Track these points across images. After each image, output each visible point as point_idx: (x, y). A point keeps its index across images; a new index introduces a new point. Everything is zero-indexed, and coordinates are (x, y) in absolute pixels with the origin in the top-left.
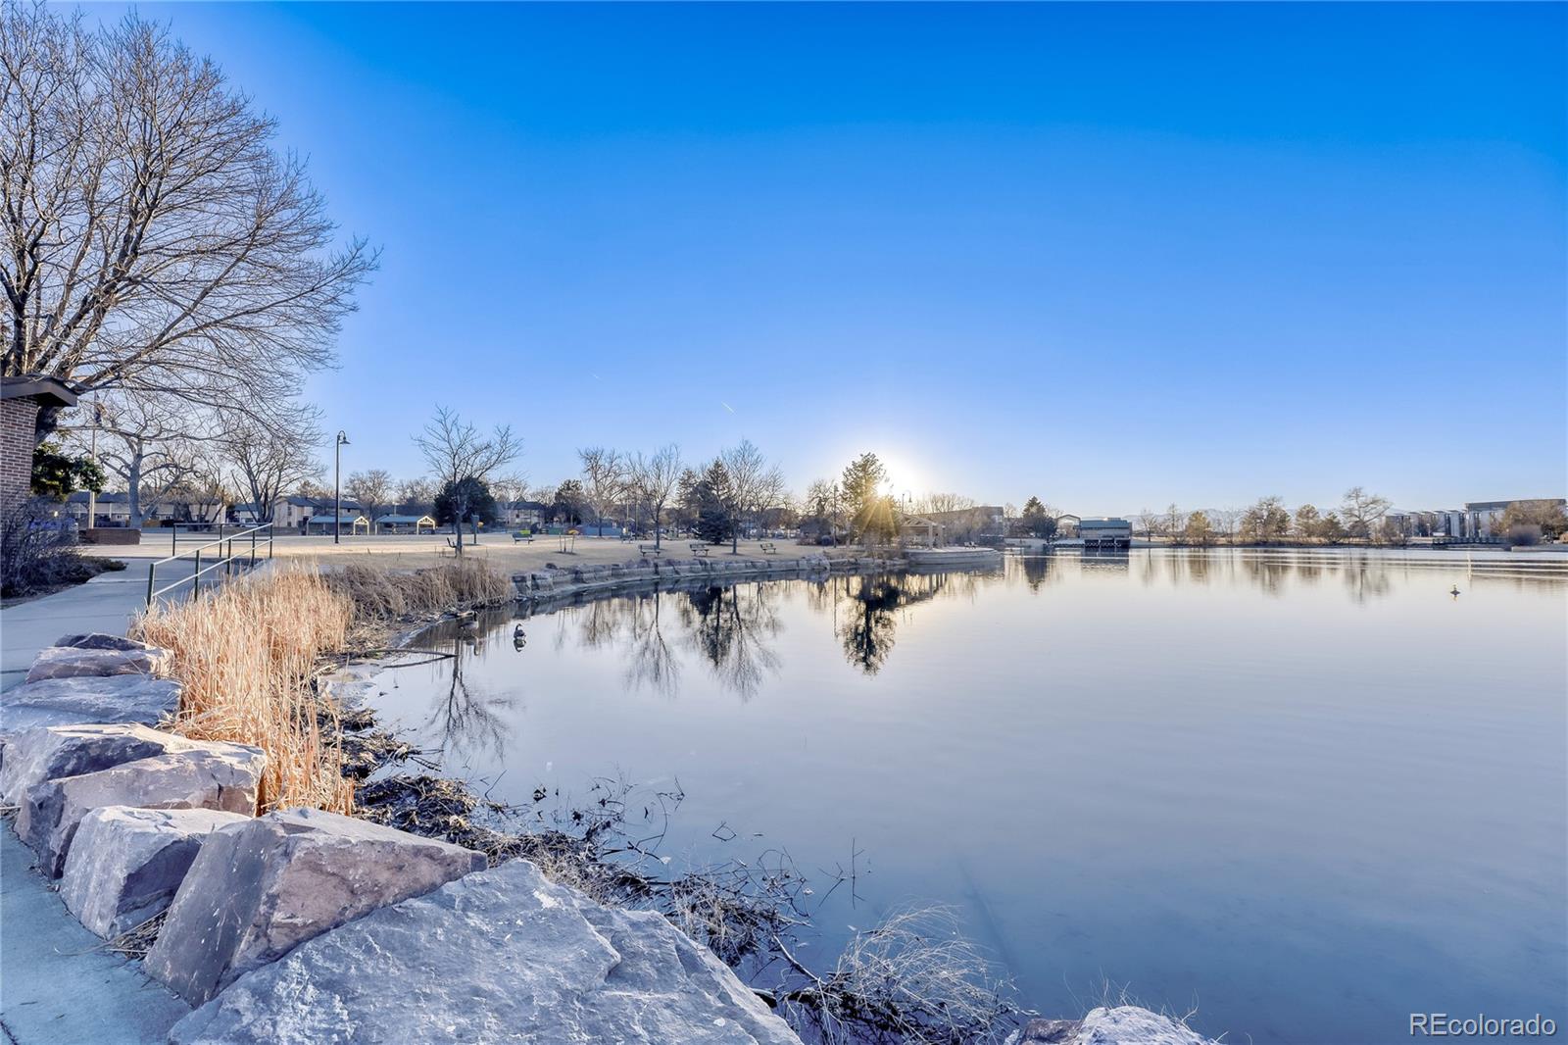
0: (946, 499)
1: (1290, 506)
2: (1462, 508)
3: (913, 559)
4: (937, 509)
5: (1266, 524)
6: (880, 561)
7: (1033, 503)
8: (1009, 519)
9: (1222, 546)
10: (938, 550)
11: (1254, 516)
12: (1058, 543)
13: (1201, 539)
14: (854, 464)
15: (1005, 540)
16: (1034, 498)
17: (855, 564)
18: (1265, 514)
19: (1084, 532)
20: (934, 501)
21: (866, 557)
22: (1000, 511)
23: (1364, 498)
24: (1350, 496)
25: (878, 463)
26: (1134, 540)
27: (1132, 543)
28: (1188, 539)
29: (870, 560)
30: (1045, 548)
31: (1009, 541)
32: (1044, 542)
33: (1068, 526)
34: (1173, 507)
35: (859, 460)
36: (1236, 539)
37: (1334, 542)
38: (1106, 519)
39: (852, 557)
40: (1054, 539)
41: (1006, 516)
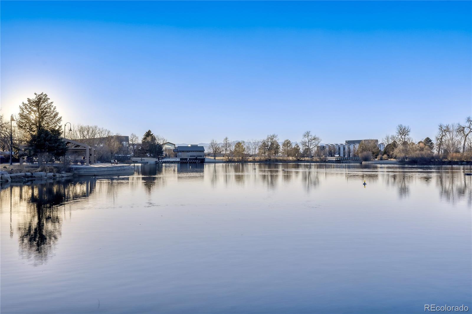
0: (91, 129)
1: (280, 141)
2: (344, 143)
3: (76, 172)
4: (84, 136)
5: (269, 150)
6: (52, 174)
7: (148, 134)
8: (133, 145)
9: (250, 162)
10: (92, 166)
11: (264, 145)
12: (164, 160)
13: (240, 158)
14: (29, 100)
15: (131, 158)
16: (149, 131)
17: (31, 177)
18: (270, 144)
19: (180, 154)
20: (82, 130)
21: (40, 171)
22: (127, 139)
23: (311, 137)
24: (305, 136)
25: (49, 101)
26: (208, 158)
27: (206, 160)
28: (234, 158)
29: (43, 173)
30: (156, 163)
31: (134, 159)
32: (157, 160)
33: (170, 150)
34: (226, 139)
35: (33, 98)
36: (257, 158)
37: (299, 160)
38: (190, 146)
39: (28, 172)
40: (162, 158)
41: (130, 142)
